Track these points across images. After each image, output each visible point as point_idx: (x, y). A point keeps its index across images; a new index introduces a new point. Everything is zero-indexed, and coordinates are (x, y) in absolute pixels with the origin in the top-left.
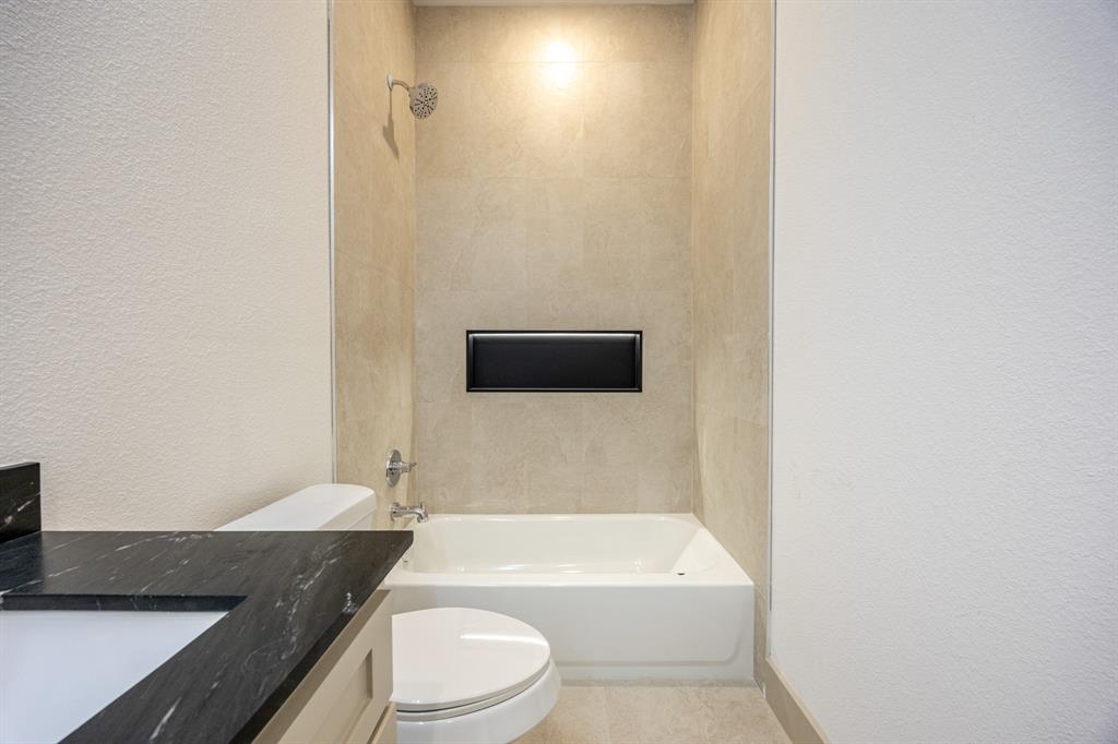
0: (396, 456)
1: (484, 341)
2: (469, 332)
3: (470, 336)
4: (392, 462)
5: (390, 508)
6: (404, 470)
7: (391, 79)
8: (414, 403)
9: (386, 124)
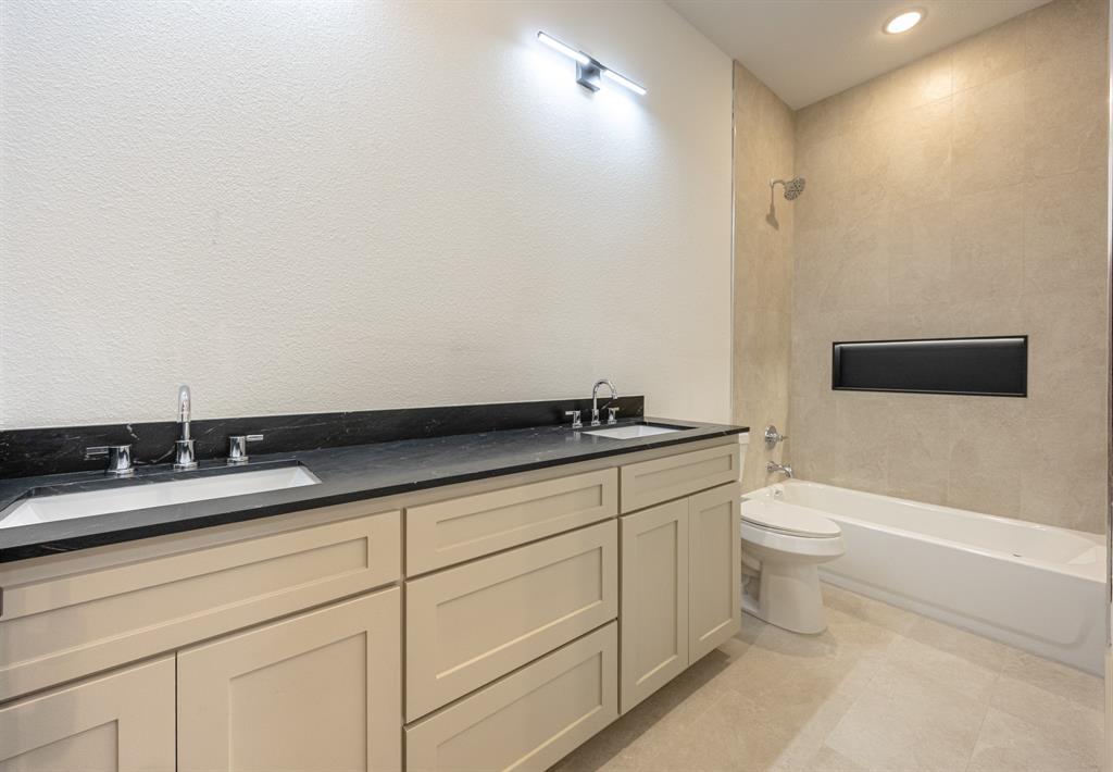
0: (772, 430)
1: (849, 350)
2: (834, 344)
3: (837, 346)
4: (769, 432)
5: (767, 463)
6: (778, 439)
7: (772, 181)
8: (789, 397)
9: (769, 212)
